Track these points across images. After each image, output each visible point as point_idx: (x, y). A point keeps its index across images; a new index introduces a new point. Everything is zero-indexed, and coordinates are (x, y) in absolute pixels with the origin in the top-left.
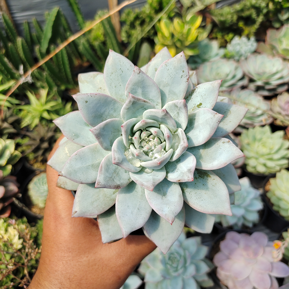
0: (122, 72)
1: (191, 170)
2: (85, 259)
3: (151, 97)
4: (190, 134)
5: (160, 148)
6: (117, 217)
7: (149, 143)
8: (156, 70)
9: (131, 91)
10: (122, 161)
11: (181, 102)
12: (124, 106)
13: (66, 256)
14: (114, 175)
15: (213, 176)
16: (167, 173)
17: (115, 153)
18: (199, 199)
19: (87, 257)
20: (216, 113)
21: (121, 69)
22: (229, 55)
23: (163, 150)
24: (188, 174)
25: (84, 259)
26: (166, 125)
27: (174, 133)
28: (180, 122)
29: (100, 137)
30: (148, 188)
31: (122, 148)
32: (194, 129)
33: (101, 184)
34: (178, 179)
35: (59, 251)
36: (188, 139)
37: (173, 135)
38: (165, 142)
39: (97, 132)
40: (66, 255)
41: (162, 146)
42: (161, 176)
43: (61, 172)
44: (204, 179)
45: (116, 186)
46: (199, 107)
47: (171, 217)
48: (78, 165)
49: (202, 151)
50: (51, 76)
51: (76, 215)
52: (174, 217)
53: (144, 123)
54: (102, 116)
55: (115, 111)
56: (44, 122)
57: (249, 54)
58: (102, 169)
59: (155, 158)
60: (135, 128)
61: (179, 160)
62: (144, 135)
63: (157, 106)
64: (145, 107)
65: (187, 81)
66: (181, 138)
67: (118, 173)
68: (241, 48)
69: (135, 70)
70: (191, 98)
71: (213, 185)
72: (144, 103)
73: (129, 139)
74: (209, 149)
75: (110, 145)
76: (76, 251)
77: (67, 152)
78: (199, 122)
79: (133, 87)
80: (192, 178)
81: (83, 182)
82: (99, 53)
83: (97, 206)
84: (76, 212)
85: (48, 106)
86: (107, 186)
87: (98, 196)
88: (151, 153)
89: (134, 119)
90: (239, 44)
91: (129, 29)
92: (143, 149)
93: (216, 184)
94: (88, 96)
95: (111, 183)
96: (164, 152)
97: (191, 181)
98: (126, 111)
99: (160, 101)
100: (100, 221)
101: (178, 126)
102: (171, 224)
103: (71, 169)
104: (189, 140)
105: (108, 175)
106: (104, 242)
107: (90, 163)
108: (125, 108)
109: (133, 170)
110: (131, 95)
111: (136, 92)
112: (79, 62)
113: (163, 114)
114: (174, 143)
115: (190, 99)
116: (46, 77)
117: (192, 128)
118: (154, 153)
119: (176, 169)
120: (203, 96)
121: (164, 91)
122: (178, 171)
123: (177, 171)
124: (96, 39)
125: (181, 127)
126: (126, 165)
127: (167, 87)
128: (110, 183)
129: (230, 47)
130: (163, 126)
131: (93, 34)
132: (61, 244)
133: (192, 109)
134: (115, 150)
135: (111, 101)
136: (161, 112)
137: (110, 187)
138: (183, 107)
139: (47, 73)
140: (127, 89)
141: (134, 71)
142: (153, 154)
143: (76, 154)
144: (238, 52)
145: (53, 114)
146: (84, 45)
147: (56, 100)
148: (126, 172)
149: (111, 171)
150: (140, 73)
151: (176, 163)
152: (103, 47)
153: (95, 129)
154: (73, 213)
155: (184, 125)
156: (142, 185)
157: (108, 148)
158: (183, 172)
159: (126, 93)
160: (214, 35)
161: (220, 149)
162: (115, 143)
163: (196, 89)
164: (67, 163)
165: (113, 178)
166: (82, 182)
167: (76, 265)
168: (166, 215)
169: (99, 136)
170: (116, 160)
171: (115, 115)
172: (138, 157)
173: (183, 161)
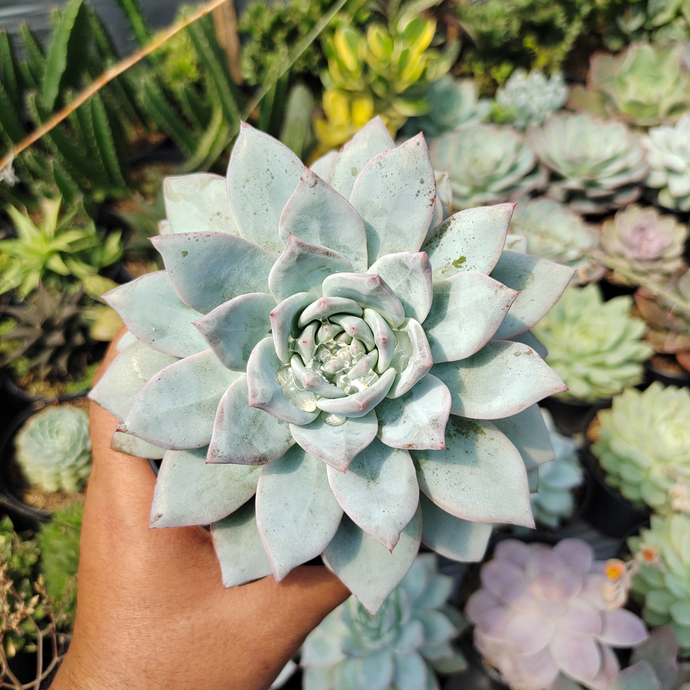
0: (273, 178)
1: (439, 422)
2: (183, 623)
3: (342, 242)
4: (437, 332)
5: (365, 368)
6: (261, 530)
7: (336, 352)
8: (354, 172)
9: (295, 226)
10: (272, 399)
11: (415, 258)
12: (277, 263)
13: (136, 618)
14: (252, 430)
15: (489, 430)
16: (381, 424)
17: (256, 379)
18: (456, 487)
19: (189, 618)
20: (501, 287)
21: (268, 170)
22: (502, 115)
23: (371, 370)
24: (432, 431)
25: (181, 624)
26: (380, 311)
27: (399, 328)
28: (412, 303)
29: (218, 340)
30: (334, 464)
31: (271, 364)
32: (445, 319)
33: (220, 454)
34: (408, 442)
35: (121, 605)
36: (432, 342)
37: (396, 332)
38: (376, 350)
39: (212, 328)
40: (138, 615)
41: (369, 363)
42: (365, 432)
43: (122, 423)
44: (469, 438)
45: (258, 459)
46: (457, 267)
47: (389, 533)
48: (164, 405)
49: (463, 372)
50: (65, 167)
51: (159, 523)
52: (396, 535)
53: (326, 306)
54: (222, 287)
55: (254, 273)
56: (53, 283)
57: (549, 114)
58: (222, 417)
59: (353, 391)
60: (304, 318)
61: (409, 396)
62: (325, 333)
63: (357, 263)
64: (327, 267)
65: (431, 205)
66: (416, 342)
67: (261, 425)
68: (531, 98)
69: (304, 177)
70: (440, 244)
71: (490, 454)
72: (325, 256)
73: (289, 344)
74: (482, 368)
75: (242, 356)
76: (161, 606)
77: (137, 369)
78: (458, 303)
79: (299, 217)
80: (442, 443)
81: (178, 445)
82: (187, 110)
83: (211, 501)
84: (160, 516)
85: (62, 243)
86: (235, 458)
87: (212, 478)
88: (343, 377)
89: (301, 296)
90: (524, 90)
91: (261, 51)
92: (322, 368)
93: (496, 450)
94: (189, 239)
95: (244, 452)
96: (373, 375)
97: (439, 448)
98: (282, 275)
99: (364, 250)
100: (217, 536)
101: (409, 312)
102: (391, 551)
103: (147, 415)
104: (433, 347)
105: (237, 431)
106: (227, 586)
107: (193, 401)
108: (279, 270)
109: (299, 419)
110: (293, 239)
111: (306, 229)
112: (138, 134)
113: (373, 287)
114: (399, 355)
115: (437, 246)
116: (55, 170)
117: (442, 318)
118: (348, 379)
119: (403, 417)
120: (468, 240)
121: (374, 227)
122: (407, 422)
123: (405, 422)
124: (179, 75)
125: (414, 316)
126: (280, 409)
127: (381, 216)
128: (242, 450)
129: (503, 96)
130: (370, 313)
131: (171, 64)
132: (125, 588)
133: (440, 271)
134: (255, 371)
135: (245, 251)
136: (368, 283)
137: (242, 461)
138: (421, 270)
139: (56, 160)
140: (285, 221)
141: (301, 179)
142: (346, 380)
143: (159, 379)
144: (522, 110)
145: (75, 260)
146: (147, 89)
147: (81, 227)
148: (280, 422)
149: (244, 420)
150: (316, 183)
151: (401, 402)
152: (195, 96)
153: (207, 322)
154: (152, 519)
155: (423, 310)
156: (321, 457)
157: (238, 365)
158: (420, 425)
159: (281, 230)
160: (465, 68)
161: (508, 370)
162: (256, 353)
163: (453, 222)
164: (138, 399)
165: (249, 438)
166: (175, 446)
167: (161, 639)
168: (377, 528)
169: (216, 337)
170: (259, 397)
171: (253, 282)
172: (312, 388)
173: (417, 398)
